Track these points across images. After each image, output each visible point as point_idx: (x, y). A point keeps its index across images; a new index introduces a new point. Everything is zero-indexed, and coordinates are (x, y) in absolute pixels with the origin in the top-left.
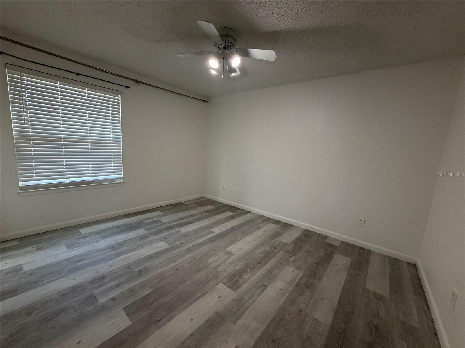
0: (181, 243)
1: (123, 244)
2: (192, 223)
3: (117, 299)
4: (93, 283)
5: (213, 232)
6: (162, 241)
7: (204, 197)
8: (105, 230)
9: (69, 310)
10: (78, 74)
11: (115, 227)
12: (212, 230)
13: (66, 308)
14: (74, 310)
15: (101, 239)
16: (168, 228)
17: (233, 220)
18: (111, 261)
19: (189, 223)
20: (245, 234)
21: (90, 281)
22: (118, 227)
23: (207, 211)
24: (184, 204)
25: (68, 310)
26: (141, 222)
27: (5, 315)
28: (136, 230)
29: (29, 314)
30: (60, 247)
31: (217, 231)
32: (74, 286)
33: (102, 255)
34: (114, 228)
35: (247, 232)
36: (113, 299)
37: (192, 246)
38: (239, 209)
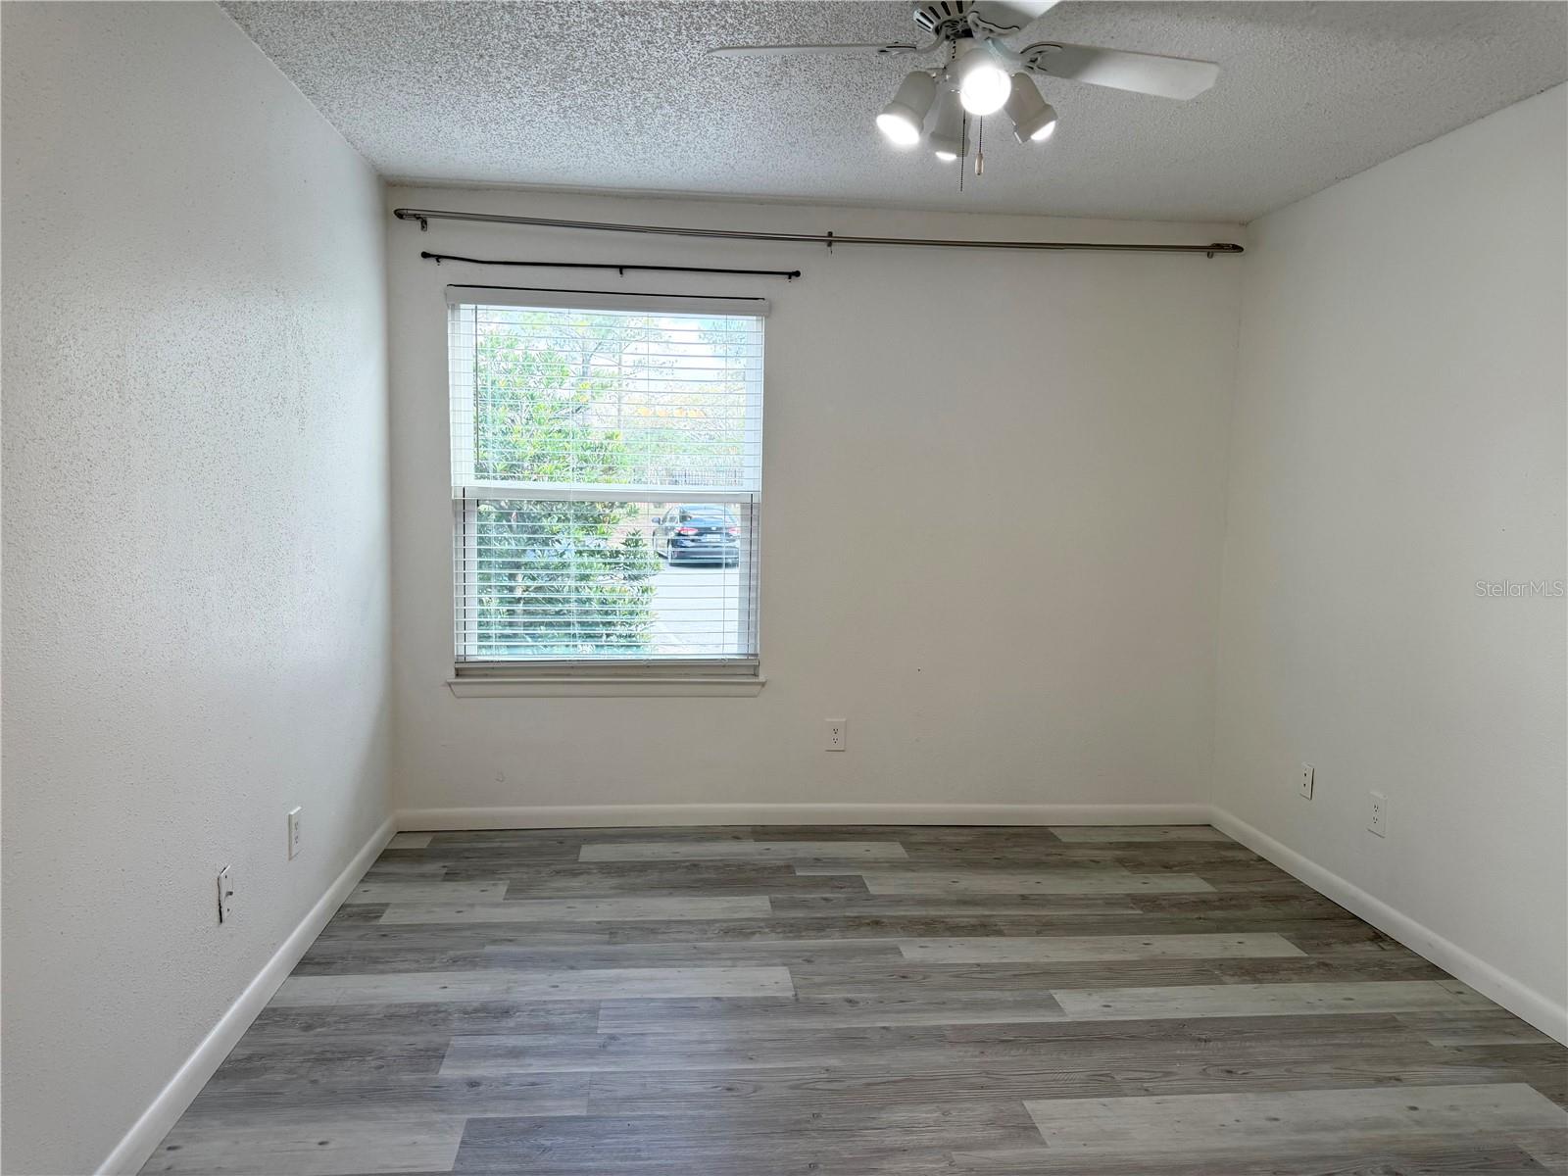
0: (850, 1001)
1: (653, 931)
2: (1000, 933)
3: (481, 1088)
4: (471, 1018)
5: (1054, 1005)
6: (785, 965)
7: (1209, 825)
8: (643, 867)
9: (370, 1058)
10: (621, 268)
11: (687, 864)
12: (1059, 996)
13: (370, 1052)
14: (379, 1063)
15: (612, 892)
16: (860, 925)
17: (1249, 987)
18: (571, 971)
19: (983, 928)
20: (1231, 1077)
21: (470, 1009)
22: (694, 866)
23: (1137, 900)
24: (1056, 838)
25: (368, 1058)
26: (789, 868)
27: (274, 1010)
28: (742, 895)
29: (308, 1028)
30: (493, 885)
31: (1078, 1006)
32: (428, 1005)
33: (566, 944)
34: (679, 867)
35: (1260, 1072)
36: (473, 1084)
37: (884, 1028)
38: (1378, 937)
